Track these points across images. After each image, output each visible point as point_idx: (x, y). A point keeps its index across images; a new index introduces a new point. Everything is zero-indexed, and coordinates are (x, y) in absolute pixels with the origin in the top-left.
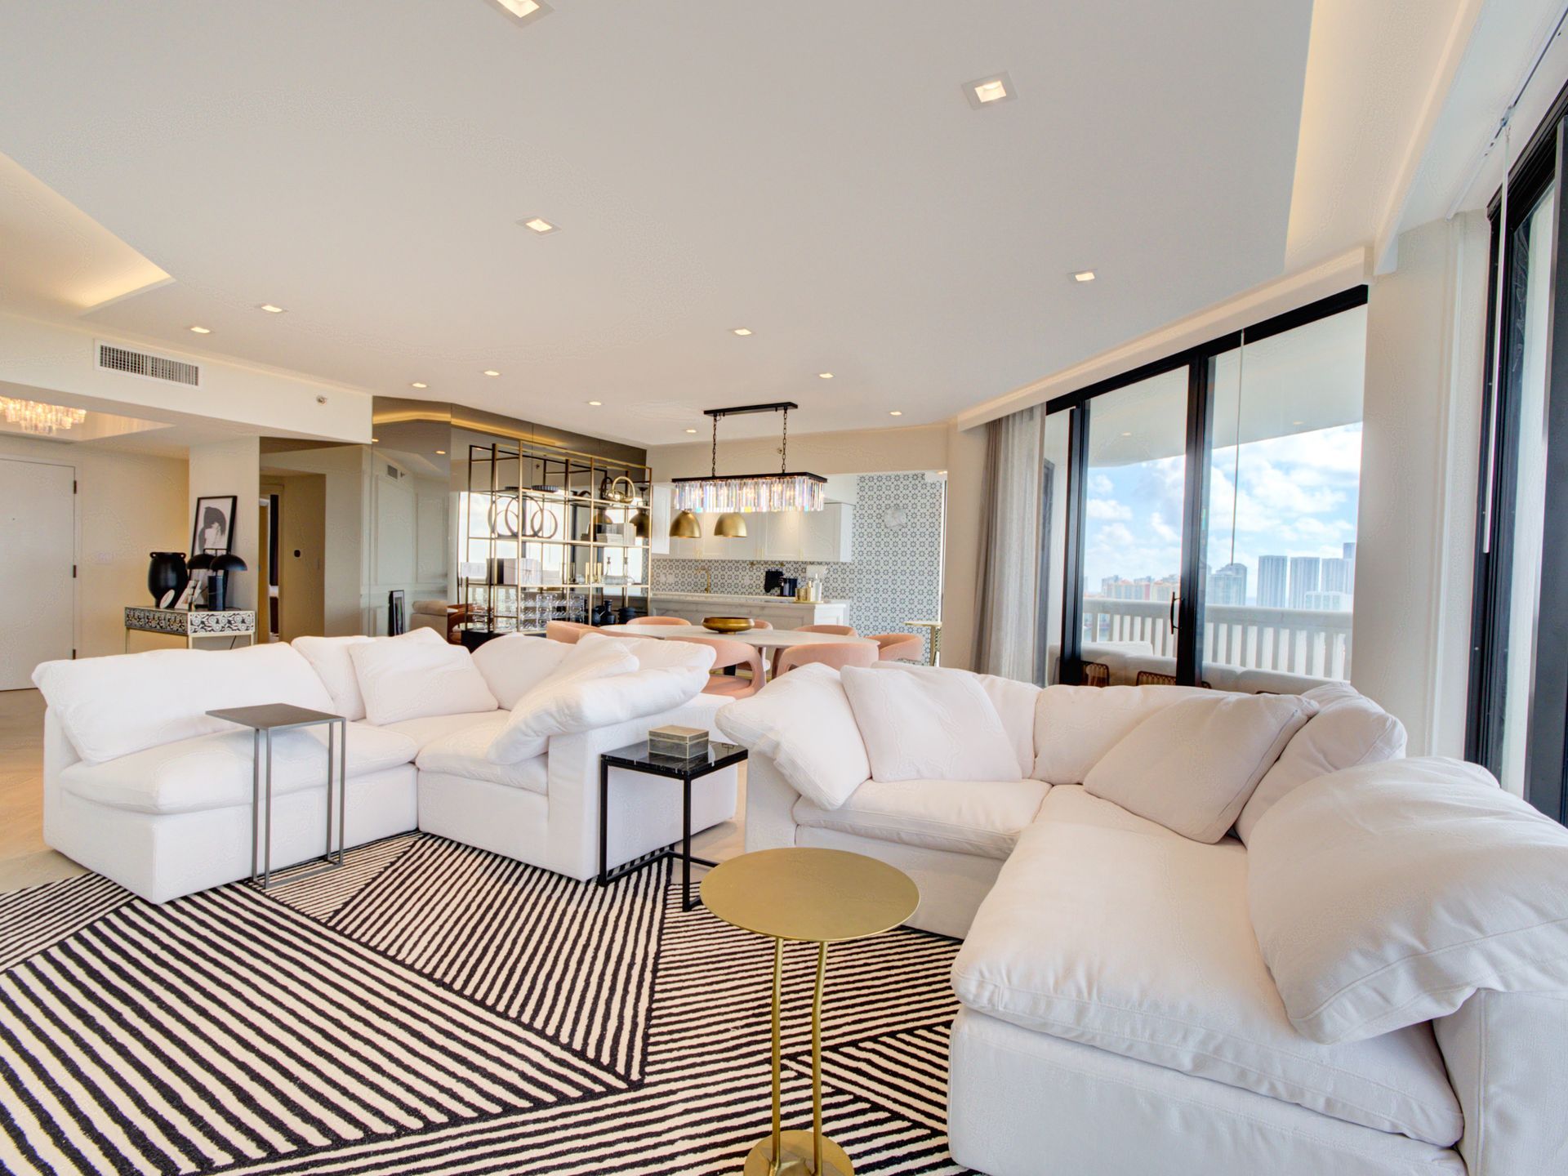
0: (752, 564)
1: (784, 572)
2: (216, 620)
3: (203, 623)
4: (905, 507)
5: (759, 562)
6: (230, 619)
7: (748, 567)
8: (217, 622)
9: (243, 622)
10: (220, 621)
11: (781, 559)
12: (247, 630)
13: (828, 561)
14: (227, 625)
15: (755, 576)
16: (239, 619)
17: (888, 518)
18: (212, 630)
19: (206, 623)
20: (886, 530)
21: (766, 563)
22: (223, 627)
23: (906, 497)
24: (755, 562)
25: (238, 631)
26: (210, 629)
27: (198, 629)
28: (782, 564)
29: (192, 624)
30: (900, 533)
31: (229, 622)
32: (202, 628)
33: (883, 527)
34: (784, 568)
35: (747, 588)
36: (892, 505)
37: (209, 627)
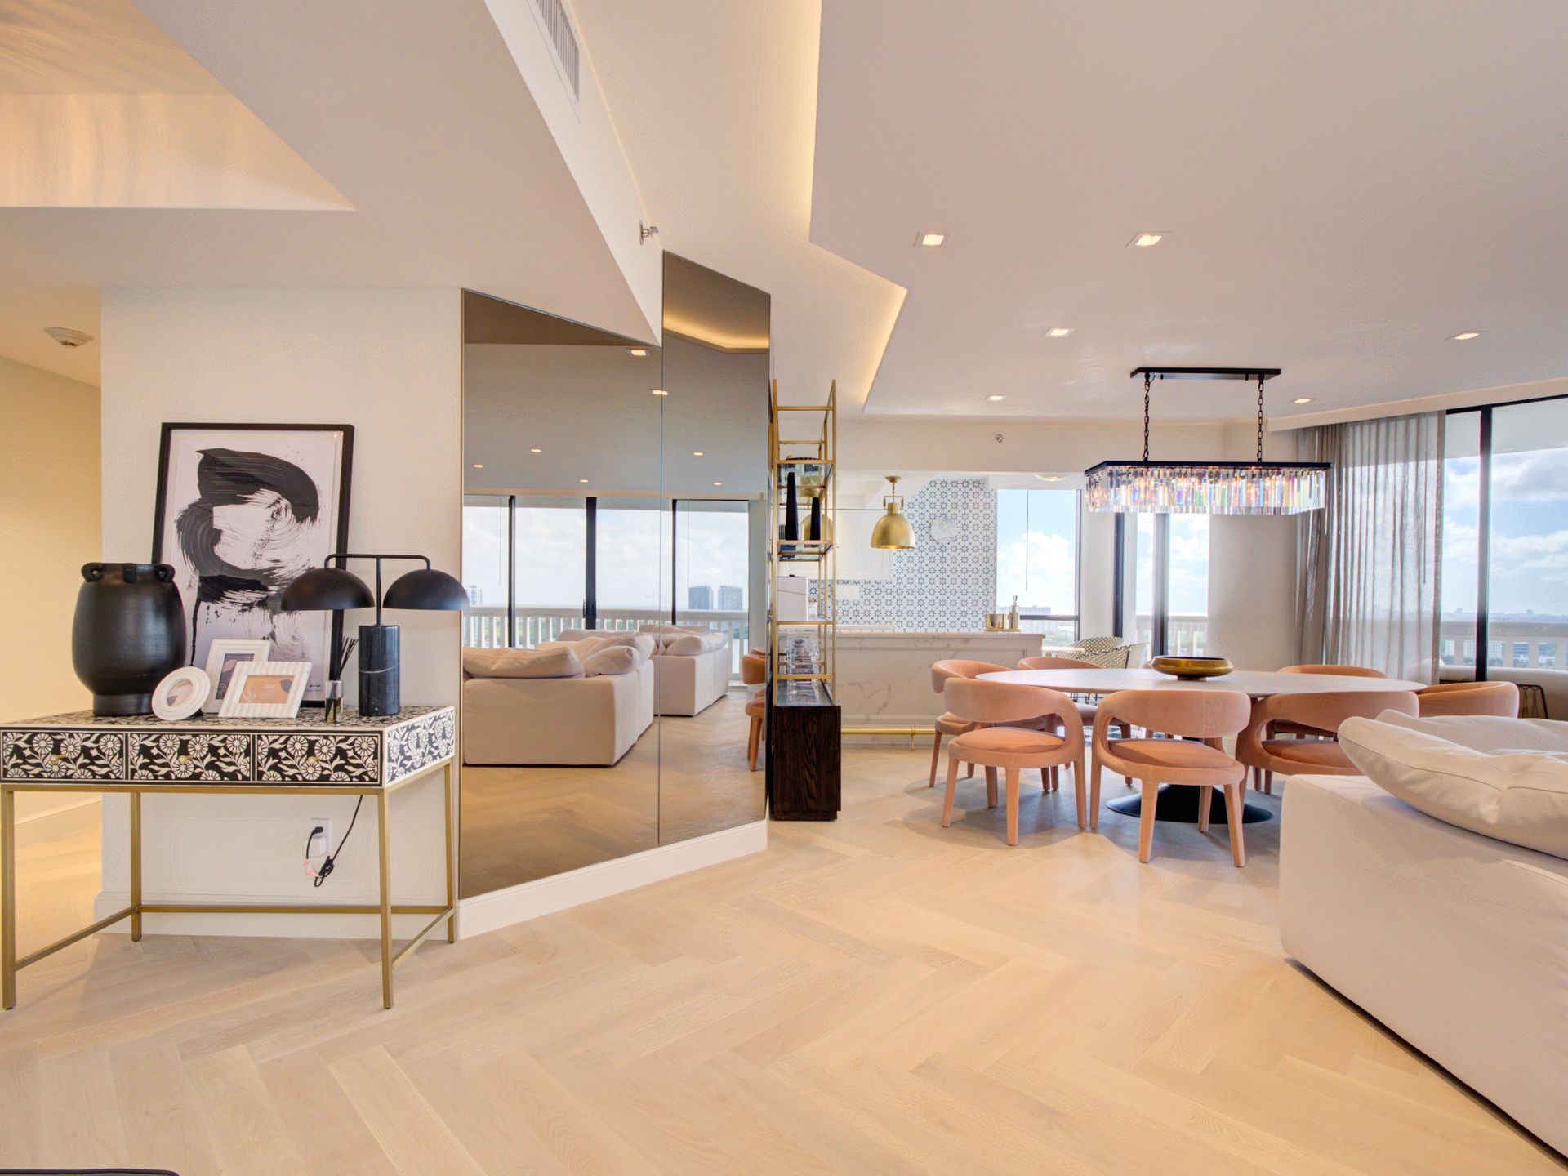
2: (416, 741)
3: (402, 750)
4: (954, 517)
6: (431, 732)
8: (418, 743)
9: (444, 734)
13: (857, 579)
14: (428, 747)
16: (439, 730)
17: (935, 531)
18: (413, 765)
19: (405, 749)
20: (930, 543)
22: (423, 754)
23: (954, 506)
26: (410, 764)
27: (395, 768)
29: (390, 758)
30: (948, 547)
31: (430, 740)
32: (401, 764)
33: (927, 540)
36: (938, 514)
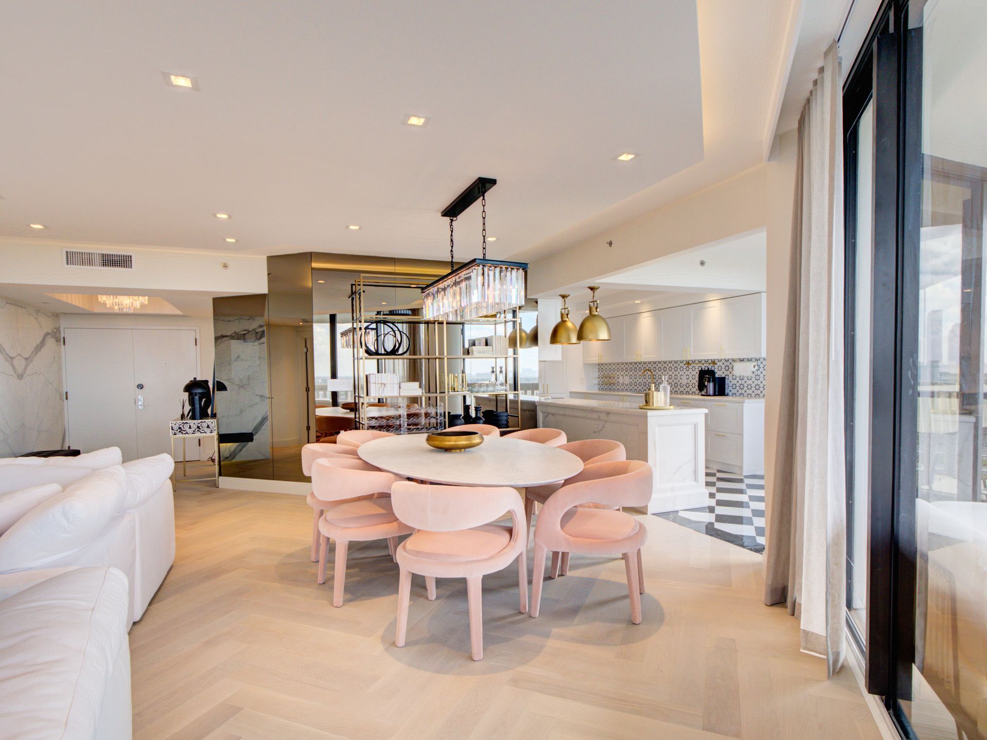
0: (688, 363)
1: (716, 370)
2: (189, 426)
3: (180, 428)
5: (694, 362)
6: (199, 425)
7: (685, 367)
8: (190, 428)
9: (208, 427)
10: (192, 427)
11: (713, 358)
12: (211, 432)
13: (750, 357)
14: (197, 430)
15: (691, 376)
16: (205, 425)
18: (187, 433)
19: (182, 428)
21: (700, 362)
22: (194, 431)
24: (691, 362)
25: (204, 434)
26: (185, 432)
27: (177, 432)
28: (714, 362)
29: (172, 429)
31: (198, 427)
32: (180, 432)
34: (716, 366)
35: (685, 387)
37: (185, 431)
